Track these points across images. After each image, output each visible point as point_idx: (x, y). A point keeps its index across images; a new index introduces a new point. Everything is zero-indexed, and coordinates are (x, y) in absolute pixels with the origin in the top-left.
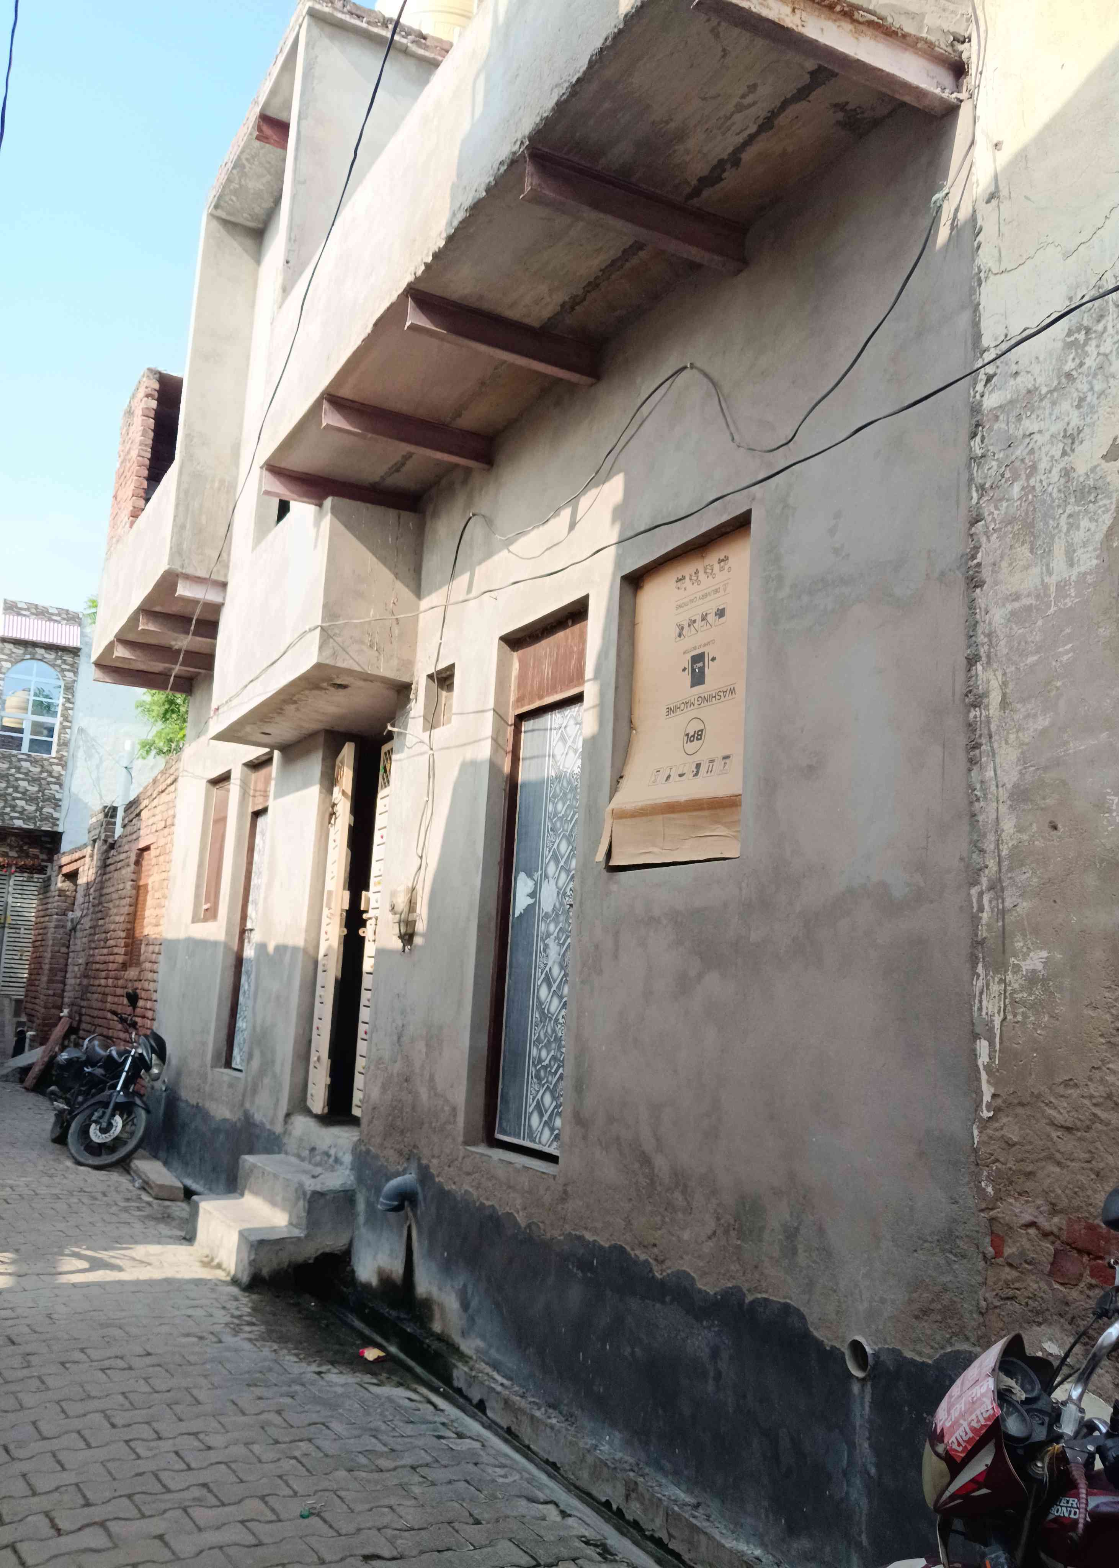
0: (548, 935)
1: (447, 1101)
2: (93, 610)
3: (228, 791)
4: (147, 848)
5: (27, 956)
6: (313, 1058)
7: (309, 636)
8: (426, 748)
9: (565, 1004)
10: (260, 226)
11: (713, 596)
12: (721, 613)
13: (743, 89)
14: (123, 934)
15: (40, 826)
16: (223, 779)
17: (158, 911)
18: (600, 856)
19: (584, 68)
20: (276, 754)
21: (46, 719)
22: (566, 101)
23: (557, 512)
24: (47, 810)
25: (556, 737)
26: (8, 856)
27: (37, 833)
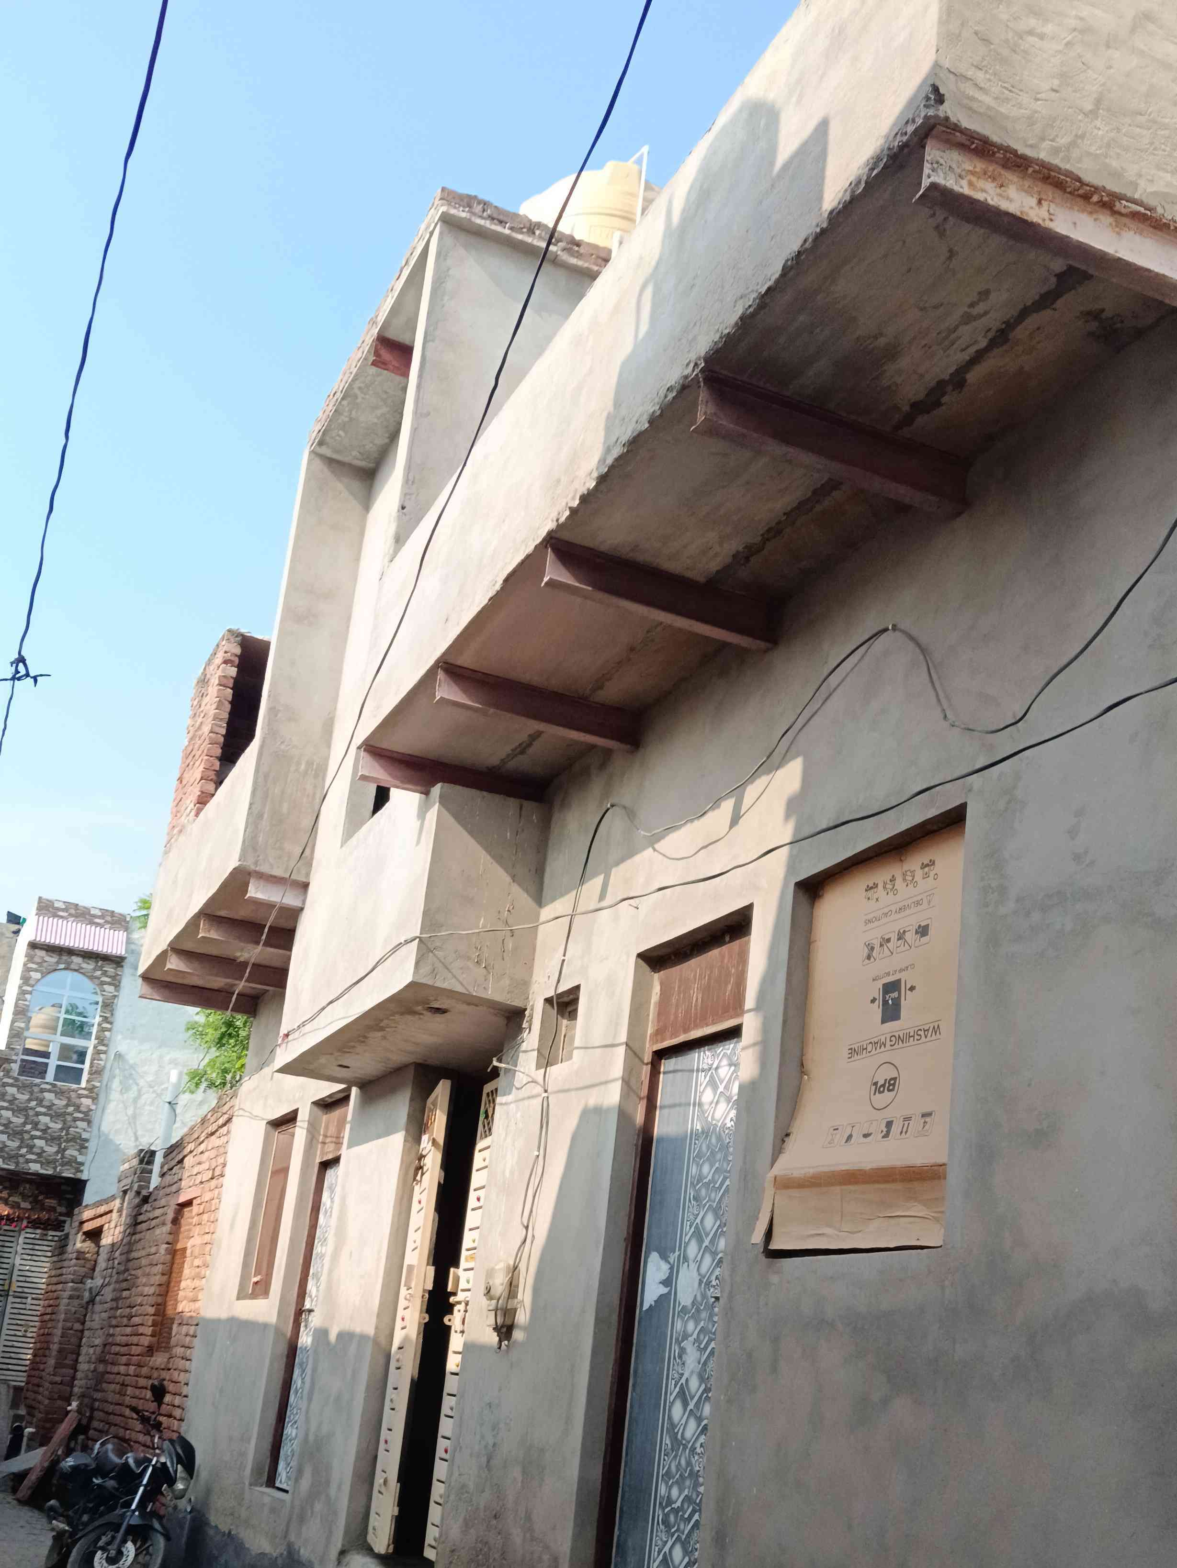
0: (686, 1336)
1: (547, 1547)
2: (144, 912)
3: (293, 1135)
4: (189, 1203)
5: (32, 1332)
6: (379, 1480)
7: (404, 949)
8: (539, 1089)
9: (705, 1428)
10: (372, 465)
11: (913, 910)
12: (923, 931)
13: (974, 297)
14: (152, 1310)
15: (61, 1171)
16: (289, 1120)
17: (197, 1283)
18: (758, 1237)
19: (777, 275)
20: (354, 1091)
21: (78, 1042)
22: (753, 315)
23: (716, 804)
24: (71, 1152)
25: (703, 1079)
26: (19, 1207)
27: (58, 1180)
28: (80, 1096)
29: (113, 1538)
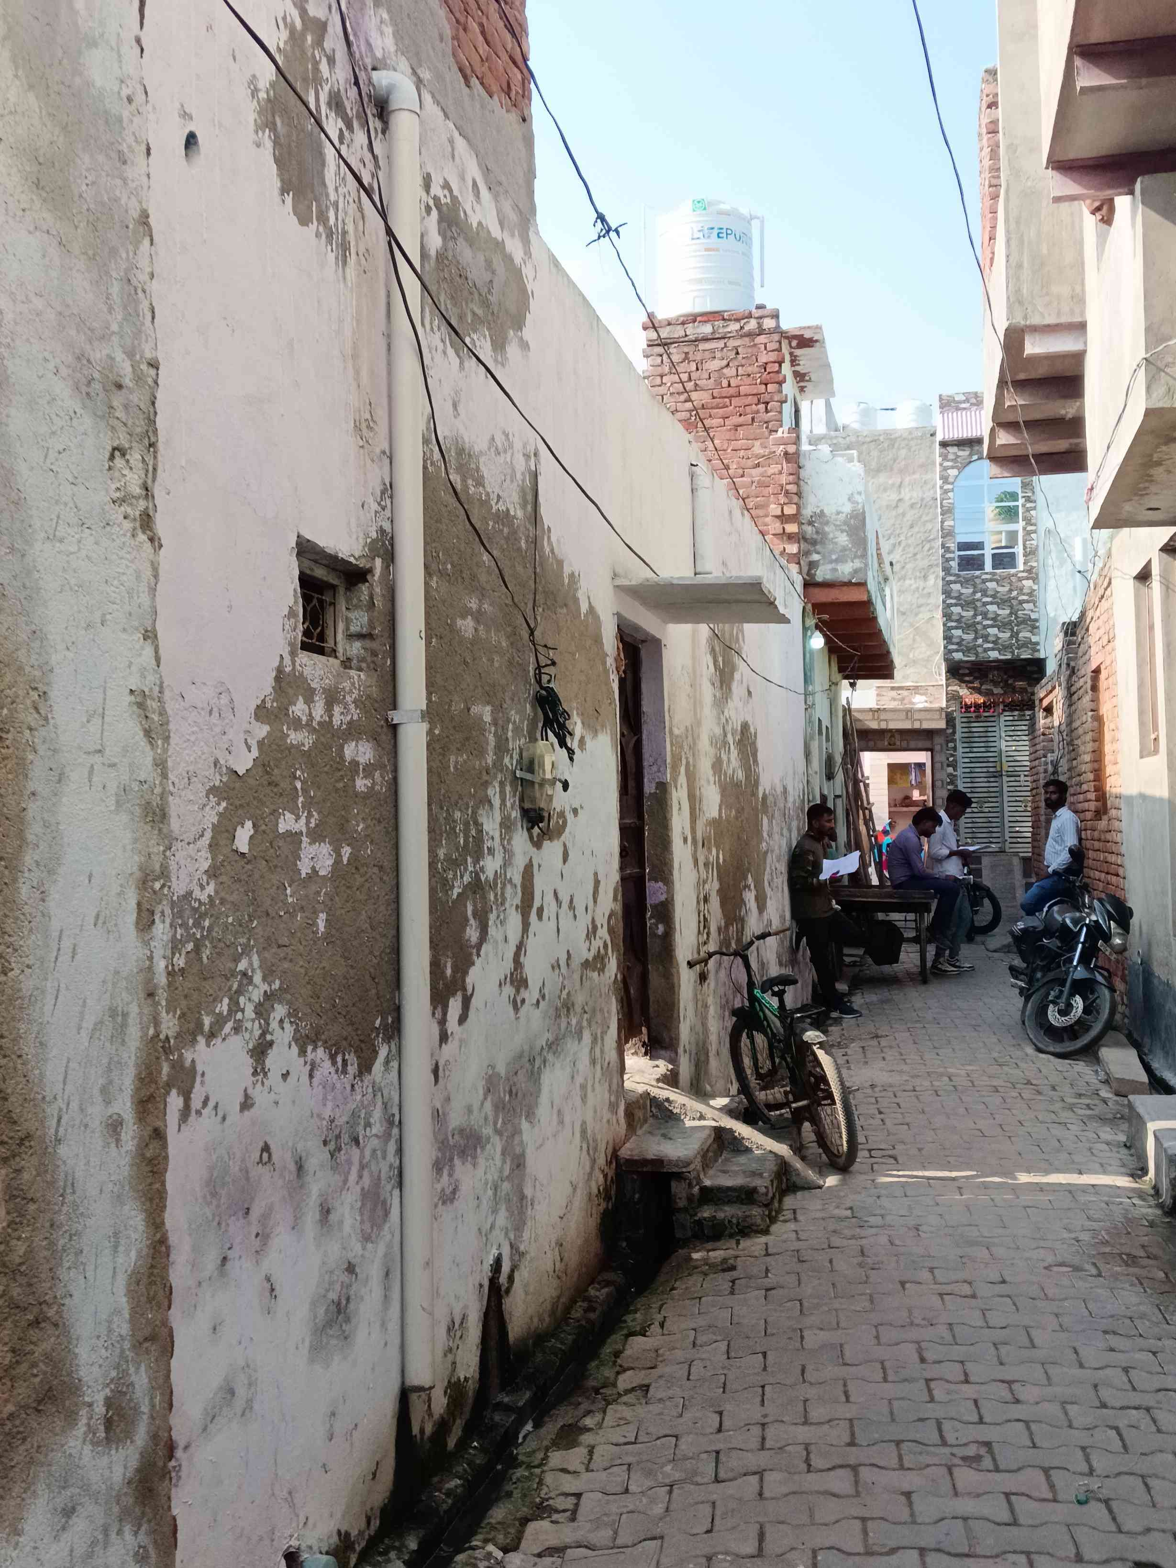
3: (1151, 586)
4: (1098, 670)
5: (1029, 807)
7: (1138, 375)
15: (1019, 654)
16: (1145, 573)
24: (1024, 634)
26: (993, 694)
27: (1019, 663)
28: (1020, 580)
29: (1061, 992)
